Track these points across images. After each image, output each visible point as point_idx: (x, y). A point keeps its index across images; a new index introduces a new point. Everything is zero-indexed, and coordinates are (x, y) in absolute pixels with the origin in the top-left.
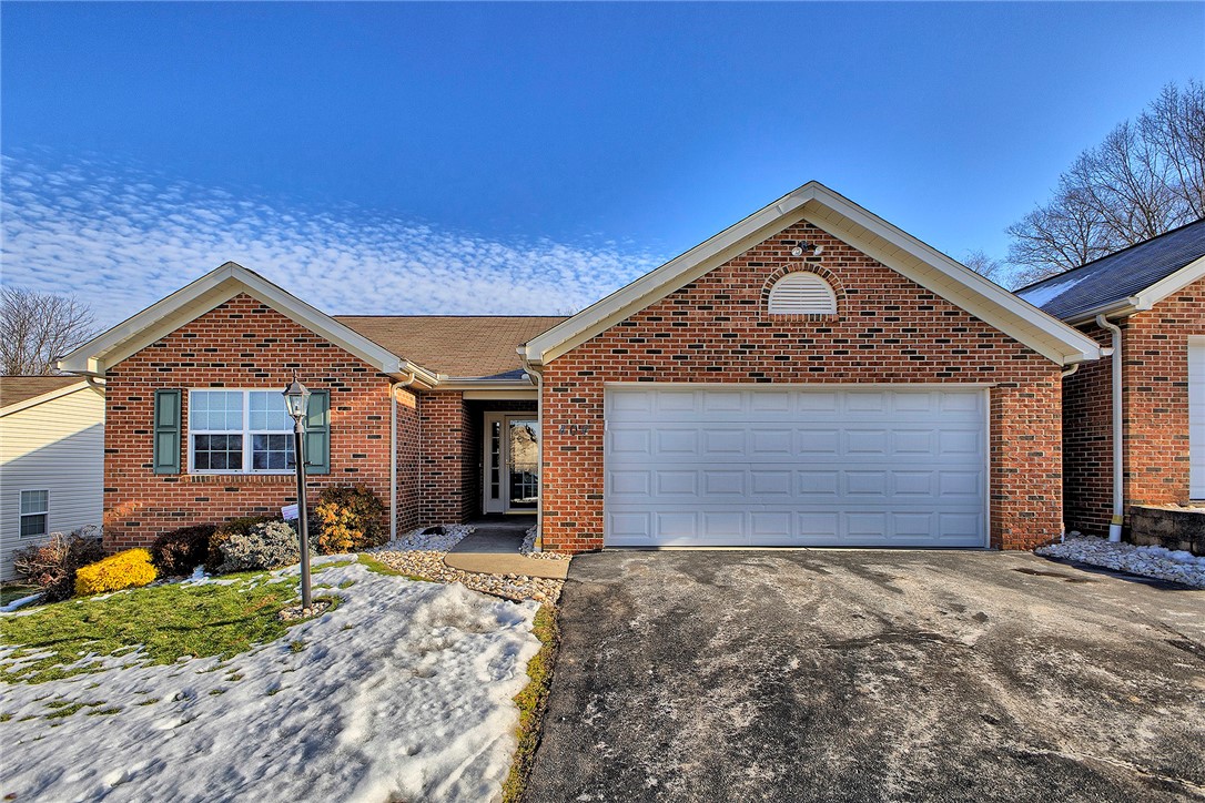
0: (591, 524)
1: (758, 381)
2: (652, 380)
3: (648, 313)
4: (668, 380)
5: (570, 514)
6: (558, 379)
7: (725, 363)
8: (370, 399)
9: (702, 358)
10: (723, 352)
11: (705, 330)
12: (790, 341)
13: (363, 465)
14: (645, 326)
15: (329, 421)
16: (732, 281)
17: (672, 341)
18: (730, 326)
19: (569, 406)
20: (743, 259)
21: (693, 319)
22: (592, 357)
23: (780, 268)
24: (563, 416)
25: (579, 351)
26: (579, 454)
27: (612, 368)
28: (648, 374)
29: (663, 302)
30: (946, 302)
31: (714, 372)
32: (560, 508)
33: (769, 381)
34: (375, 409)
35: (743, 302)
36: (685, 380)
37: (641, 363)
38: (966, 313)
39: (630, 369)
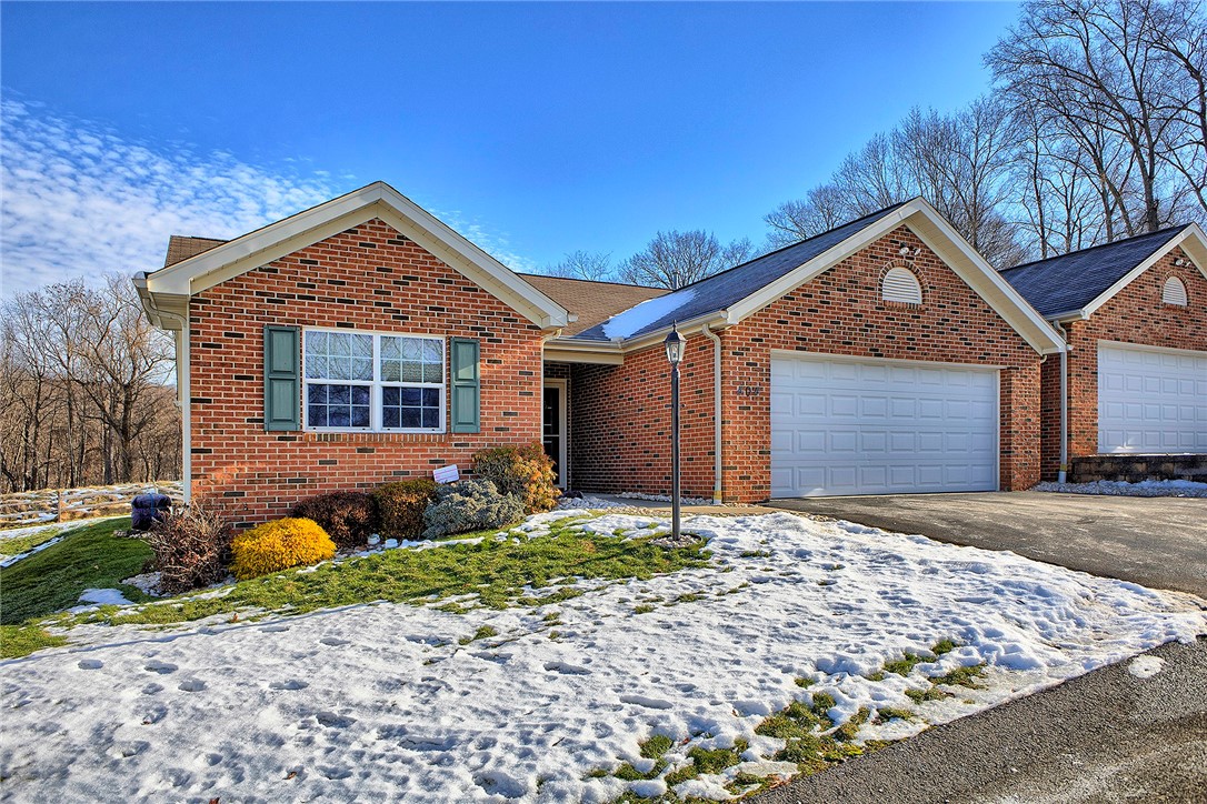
0: (762, 477)
1: (876, 355)
2: (804, 349)
3: (801, 290)
4: (815, 350)
5: (746, 468)
6: (736, 343)
7: (855, 339)
8: (522, 353)
9: (839, 333)
10: (853, 329)
11: (842, 309)
12: (896, 324)
13: (514, 424)
14: (803, 302)
15: (479, 374)
16: (859, 269)
17: (819, 316)
18: (858, 307)
19: (745, 369)
20: (866, 251)
21: (834, 299)
22: (762, 325)
23: (889, 263)
24: (740, 378)
25: (753, 319)
26: (753, 413)
27: (777, 337)
28: (802, 344)
29: (814, 282)
30: (984, 302)
31: (846, 346)
32: (739, 463)
33: (881, 355)
34: (527, 363)
35: (866, 288)
36: (827, 351)
37: (798, 334)
38: (994, 312)
39: (790, 338)
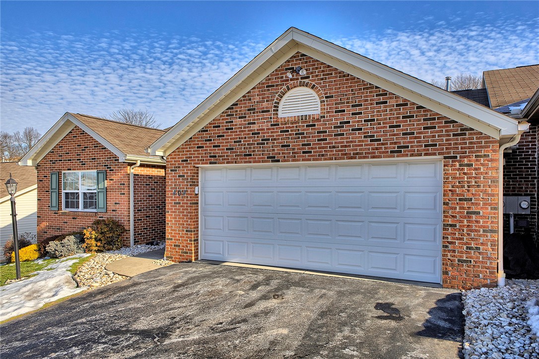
0: (187, 246)
1: (272, 161)
2: (216, 163)
3: (213, 124)
4: (224, 163)
5: (178, 240)
6: (172, 164)
7: (254, 151)
8: (121, 175)
9: (241, 148)
10: (252, 144)
11: (242, 131)
12: (290, 135)
13: (119, 208)
14: (213, 132)
15: (106, 186)
16: (257, 99)
17: (226, 139)
18: (255, 127)
19: (177, 179)
20: (263, 84)
21: (236, 125)
22: (188, 151)
23: (285, 87)
24: (175, 185)
25: (182, 148)
26: (182, 206)
27: (197, 157)
28: (214, 159)
29: (221, 116)
30: (397, 97)
31: (247, 157)
32: (173, 236)
33: (278, 161)
34: (123, 180)
35: (263, 112)
36: (232, 163)
37: (210, 153)
38: (414, 104)
39: (205, 157)
